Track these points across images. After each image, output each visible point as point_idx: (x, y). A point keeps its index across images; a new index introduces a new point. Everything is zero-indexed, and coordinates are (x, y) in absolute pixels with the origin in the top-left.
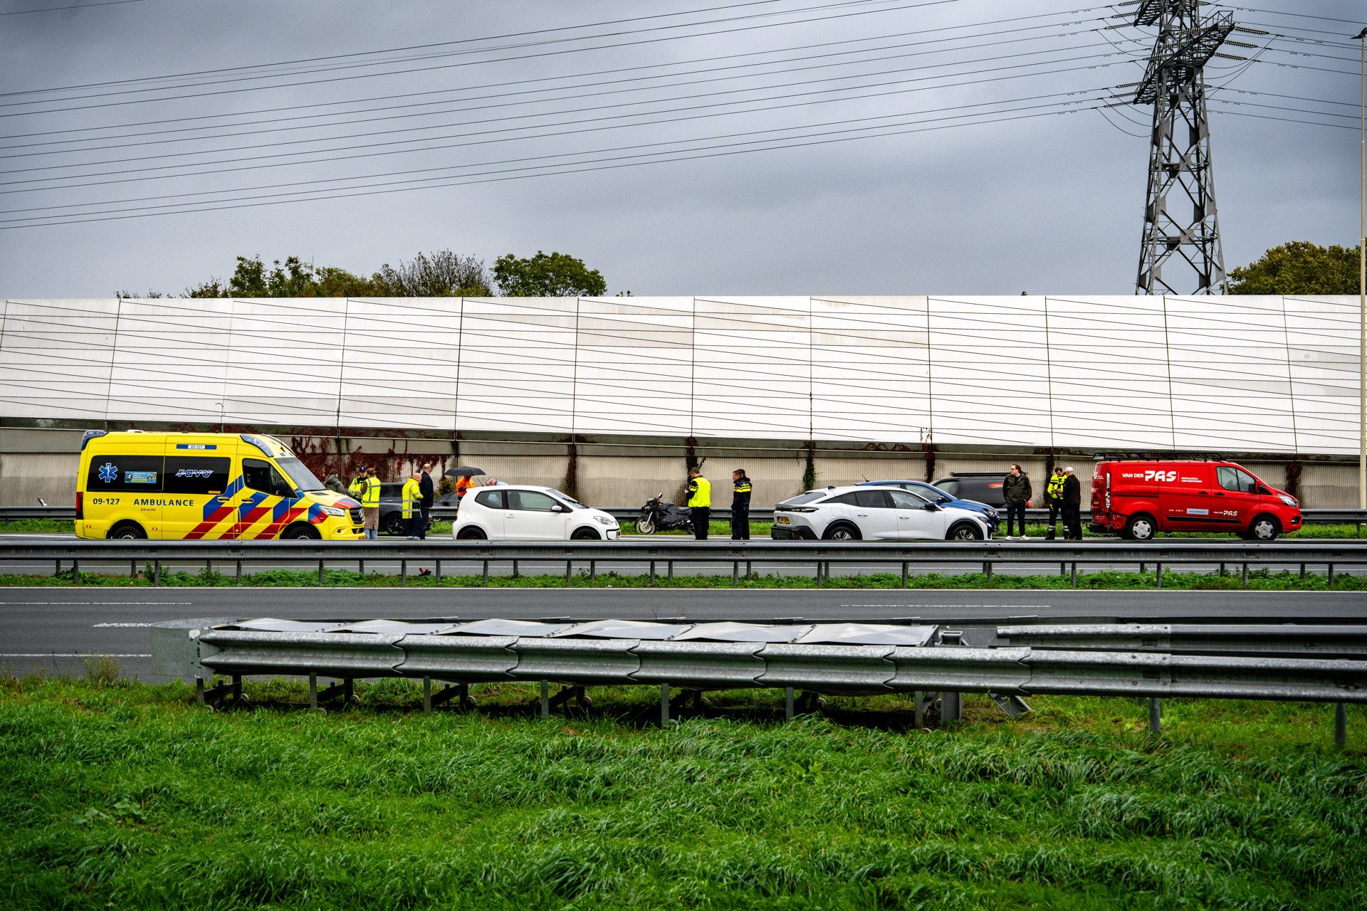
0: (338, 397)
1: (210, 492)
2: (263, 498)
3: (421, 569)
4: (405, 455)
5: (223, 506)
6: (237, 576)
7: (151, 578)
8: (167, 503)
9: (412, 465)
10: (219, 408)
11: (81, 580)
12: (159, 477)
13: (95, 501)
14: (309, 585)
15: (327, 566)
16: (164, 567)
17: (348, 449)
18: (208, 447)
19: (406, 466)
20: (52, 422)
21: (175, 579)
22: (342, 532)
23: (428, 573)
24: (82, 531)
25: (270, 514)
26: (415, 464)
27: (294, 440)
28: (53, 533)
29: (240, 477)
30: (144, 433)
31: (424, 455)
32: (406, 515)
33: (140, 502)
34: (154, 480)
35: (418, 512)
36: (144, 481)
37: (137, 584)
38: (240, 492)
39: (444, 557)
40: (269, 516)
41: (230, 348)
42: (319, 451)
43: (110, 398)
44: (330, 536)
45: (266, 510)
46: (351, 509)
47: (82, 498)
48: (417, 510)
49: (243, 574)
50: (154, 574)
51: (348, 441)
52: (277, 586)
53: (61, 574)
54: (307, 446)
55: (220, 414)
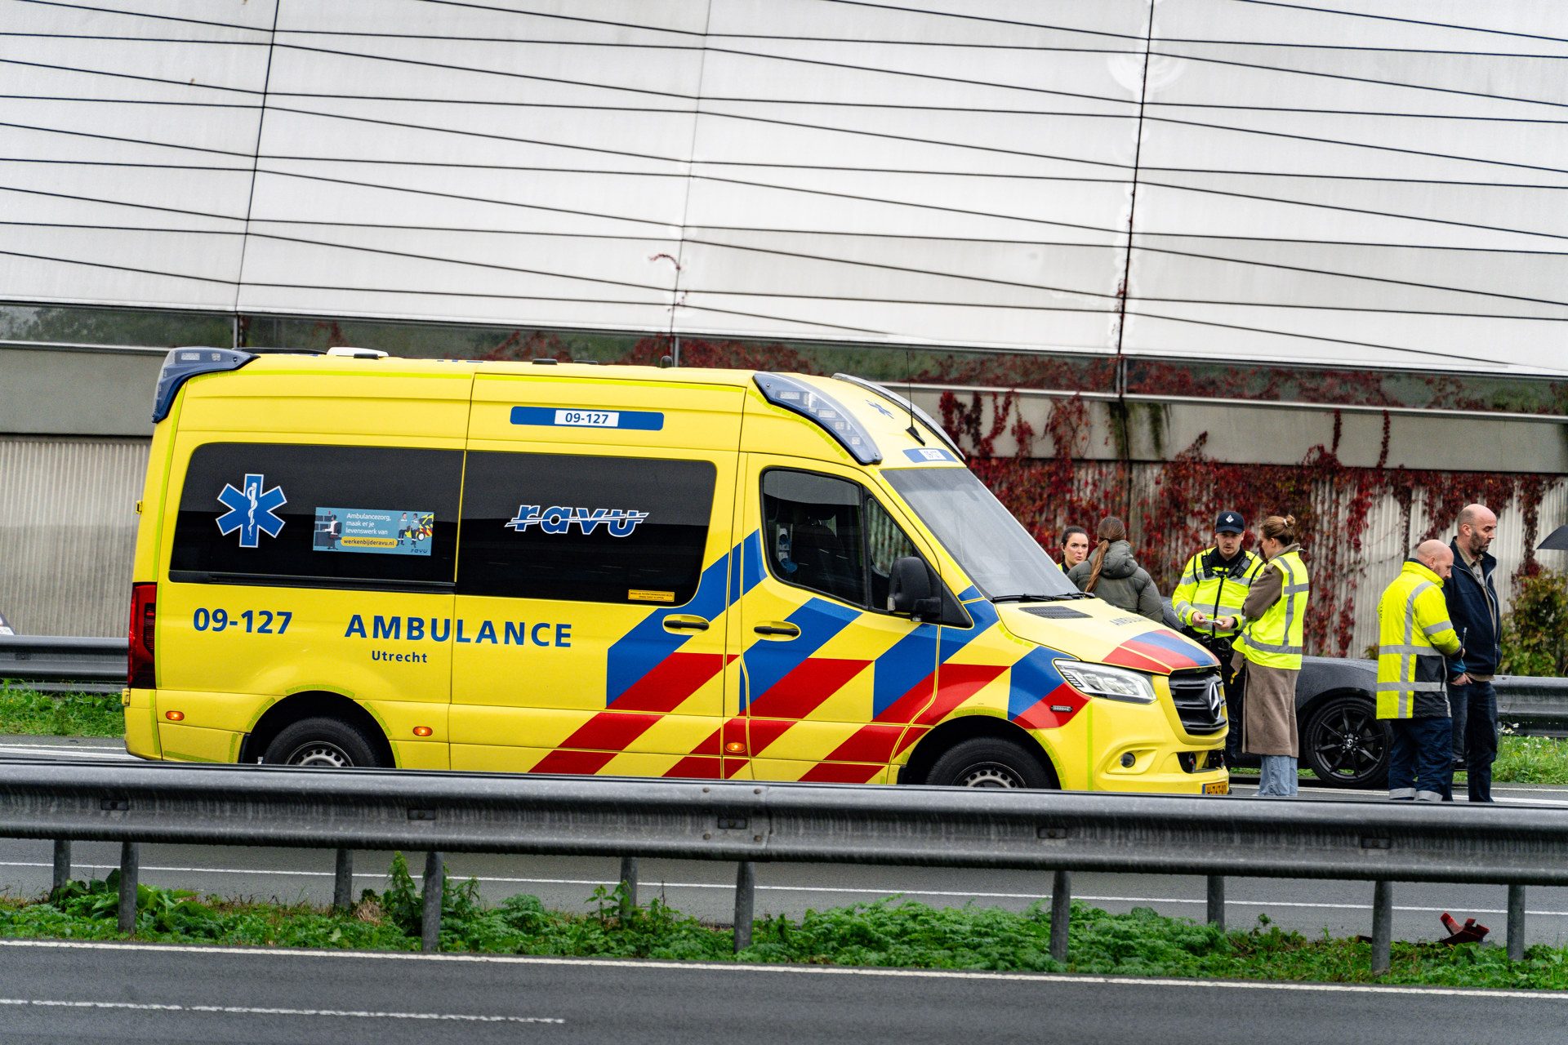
0: (1123, 240)
1: (633, 594)
2: (836, 624)
3: (1446, 919)
4: (1379, 470)
5: (683, 649)
6: (737, 925)
7: (411, 922)
8: (471, 632)
9: (1406, 511)
10: (664, 273)
11: (146, 922)
12: (442, 531)
13: (203, 618)
14: (1013, 966)
15: (1084, 895)
16: (456, 879)
17: (1157, 443)
18: (632, 420)
19: (1385, 515)
20: (30, 315)
21: (502, 928)
22: (1141, 764)
23: (1474, 933)
24: (149, 729)
25: (861, 688)
26: (1417, 510)
27: (948, 404)
28: (39, 738)
29: (751, 541)
30: (389, 363)
31: (1455, 474)
32: (1392, 705)
33: (369, 630)
34: (424, 545)
35: (1438, 696)
36: (388, 545)
37: (357, 940)
38: (747, 599)
39: (1541, 870)
40: (860, 693)
41: (710, 42)
42: (1043, 448)
43: (254, 227)
44: (1091, 780)
45: (847, 669)
46: (1174, 676)
47: (152, 607)
48: (1435, 687)
49: (758, 914)
50: (421, 904)
51: (1157, 413)
52: (889, 964)
53: (70, 893)
54: (997, 430)
55: (669, 297)
